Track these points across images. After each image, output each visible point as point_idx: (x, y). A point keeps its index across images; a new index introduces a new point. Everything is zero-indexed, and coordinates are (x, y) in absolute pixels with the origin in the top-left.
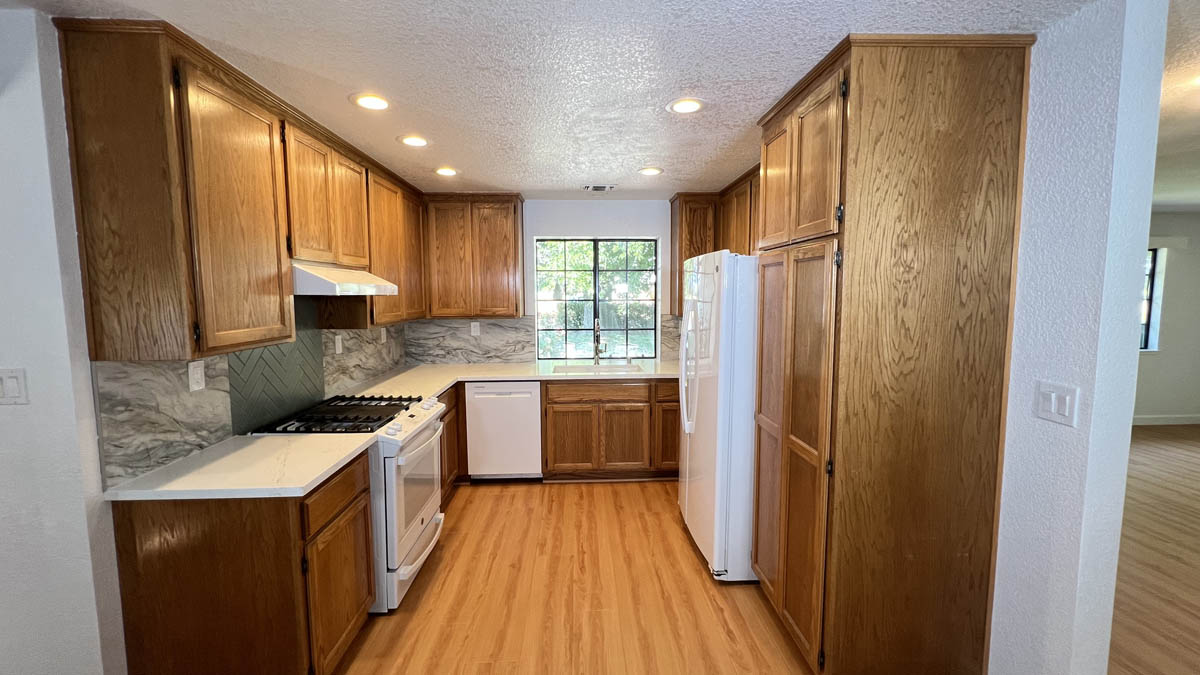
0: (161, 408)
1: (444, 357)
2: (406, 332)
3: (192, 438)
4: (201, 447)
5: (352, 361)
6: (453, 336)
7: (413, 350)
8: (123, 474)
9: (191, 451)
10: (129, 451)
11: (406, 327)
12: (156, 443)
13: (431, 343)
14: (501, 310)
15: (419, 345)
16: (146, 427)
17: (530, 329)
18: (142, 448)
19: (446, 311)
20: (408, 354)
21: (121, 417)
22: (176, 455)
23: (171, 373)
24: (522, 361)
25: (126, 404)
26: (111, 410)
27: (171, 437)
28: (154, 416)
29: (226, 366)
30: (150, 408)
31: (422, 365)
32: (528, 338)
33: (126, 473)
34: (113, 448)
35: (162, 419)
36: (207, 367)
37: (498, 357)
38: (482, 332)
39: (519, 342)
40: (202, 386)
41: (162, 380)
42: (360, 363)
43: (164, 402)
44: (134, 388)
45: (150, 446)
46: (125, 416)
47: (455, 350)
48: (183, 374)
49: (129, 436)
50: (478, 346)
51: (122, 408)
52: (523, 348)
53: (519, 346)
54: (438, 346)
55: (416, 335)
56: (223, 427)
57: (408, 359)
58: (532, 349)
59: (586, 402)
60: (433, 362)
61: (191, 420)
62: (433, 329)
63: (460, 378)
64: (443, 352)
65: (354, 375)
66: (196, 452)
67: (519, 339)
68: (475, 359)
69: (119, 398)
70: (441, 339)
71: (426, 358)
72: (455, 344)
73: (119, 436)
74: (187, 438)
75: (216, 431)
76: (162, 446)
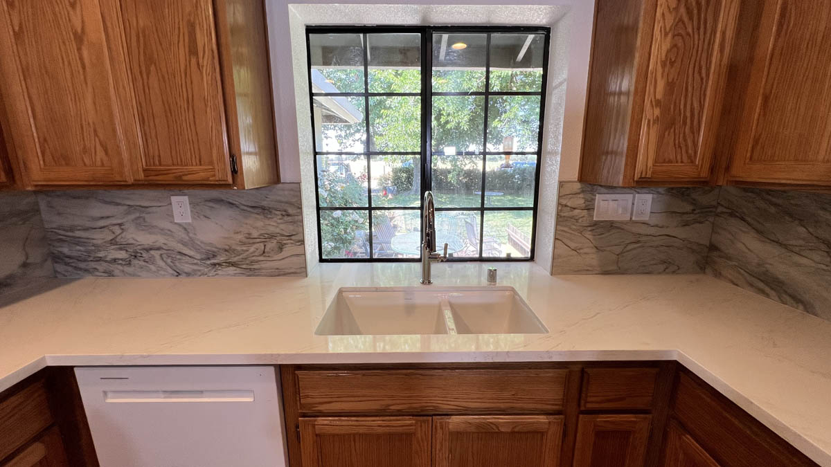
1: (129, 264)
2: (45, 215)
6: (141, 224)
7: (66, 250)
11: (43, 206)
13: (99, 237)
15: (77, 241)
17: (291, 211)
20: (57, 258)
24: (280, 273)
31: (89, 279)
32: (287, 229)
37: (233, 264)
38: (196, 214)
39: (272, 236)
47: (148, 250)
50: (191, 243)
52: (281, 248)
53: (272, 245)
54: (113, 242)
55: (67, 223)
57: (60, 268)
58: (297, 250)
60: (110, 274)
62: (97, 209)
63: (64, 359)
64: (122, 255)
67: (272, 229)
68: (187, 268)
70: (117, 230)
71: (93, 265)
72: (145, 239)
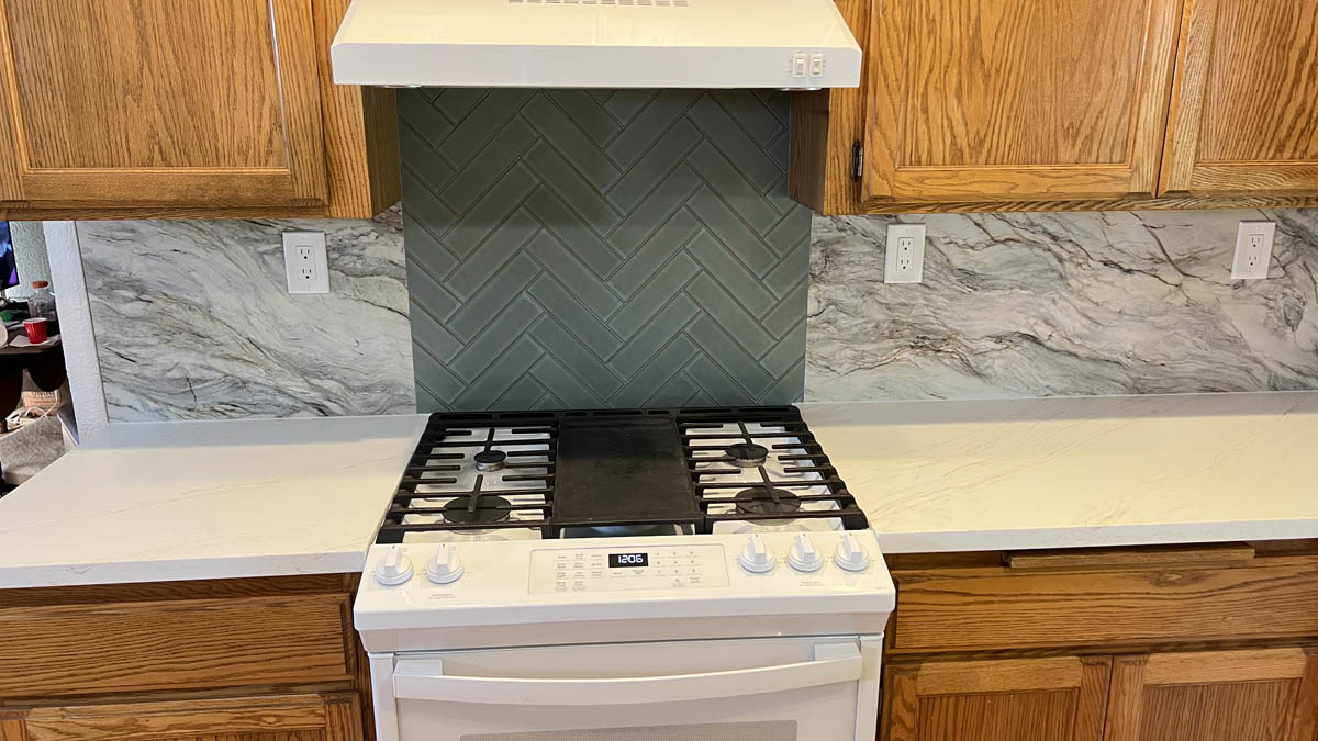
0: (216, 310)
3: (297, 386)
4: (322, 410)
8: (137, 405)
9: (294, 410)
10: (148, 372)
12: (206, 374)
16: (182, 338)
18: (176, 374)
21: (127, 308)
22: (255, 409)
23: (240, 248)
25: (140, 290)
27: (242, 371)
28: (200, 323)
29: (400, 258)
30: (191, 307)
33: (144, 405)
34: (115, 359)
35: (222, 335)
36: (335, 251)
40: (320, 285)
41: (219, 257)
43: (225, 301)
44: (151, 262)
45: (193, 375)
46: (137, 308)
48: (272, 253)
49: (146, 345)
51: (131, 294)
56: (387, 387)
61: (295, 352)
66: (309, 416)
69: (121, 274)
73: (127, 340)
74: (282, 383)
75: (366, 389)
76: (220, 382)
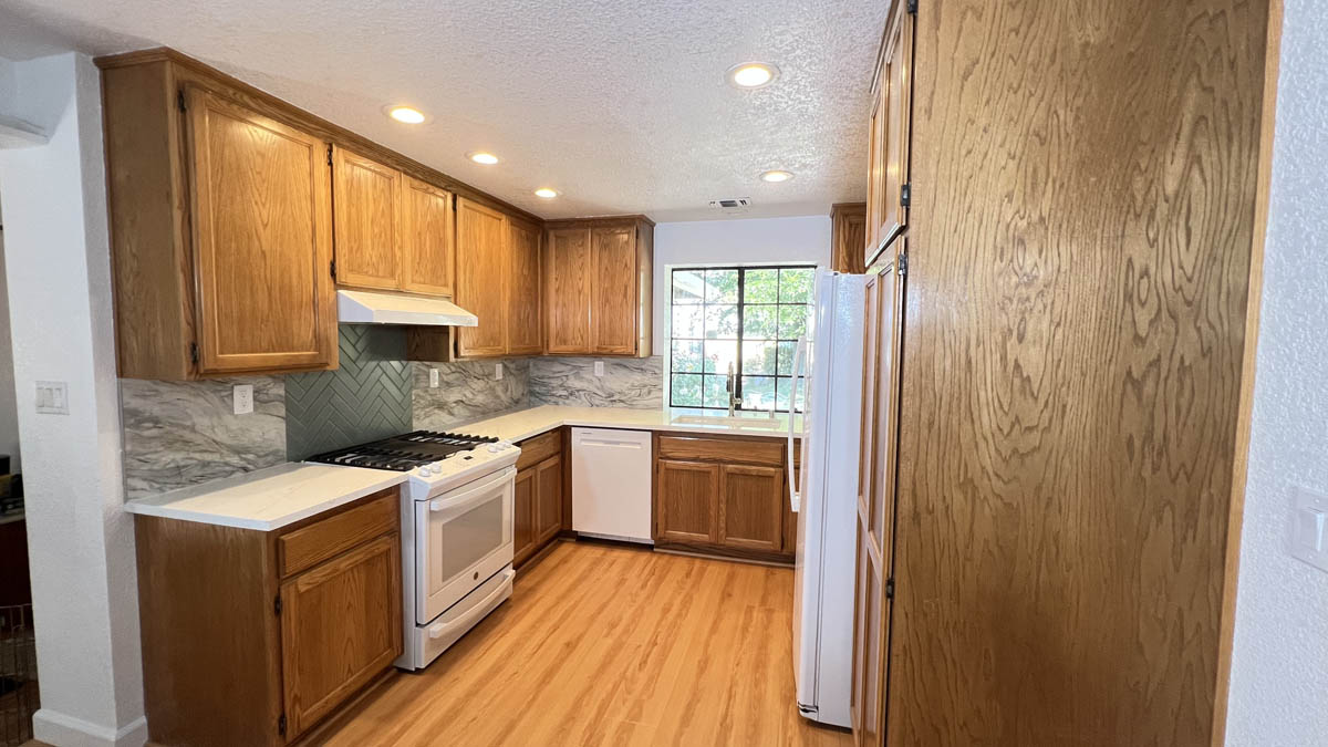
0: (198, 428)
1: (568, 398)
2: (531, 369)
3: (235, 460)
4: (246, 470)
5: (452, 396)
6: (577, 376)
7: (537, 389)
8: (148, 488)
9: (233, 472)
10: (156, 467)
11: (531, 365)
12: (189, 462)
13: (555, 383)
14: (619, 349)
15: (544, 384)
16: (178, 445)
17: (657, 371)
18: (172, 465)
19: (562, 348)
20: (532, 393)
21: (147, 433)
22: (214, 475)
23: (212, 395)
24: (648, 408)
25: (156, 422)
26: (138, 425)
27: (208, 457)
28: (188, 435)
29: (282, 392)
30: (185, 427)
31: (546, 405)
32: (654, 382)
33: (151, 486)
34: (136, 463)
35: (198, 439)
36: (256, 392)
37: (622, 401)
38: (606, 372)
39: (645, 386)
40: (250, 408)
41: (201, 400)
42: (464, 399)
43: (202, 422)
44: (165, 406)
45: (182, 463)
46: (155, 432)
47: (578, 391)
48: (227, 396)
49: (156, 452)
50: (602, 388)
51: (151, 425)
52: (649, 392)
53: (645, 390)
54: (561, 386)
55: (540, 374)
56: (275, 453)
57: (533, 399)
58: (658, 394)
59: (704, 460)
60: (557, 403)
61: (234, 442)
62: (557, 367)
63: (567, 422)
64: (565, 393)
65: (456, 411)
66: (239, 474)
67: (646, 382)
68: (597, 402)
69: (147, 414)
70: (564, 378)
71: (549, 398)
72: (577, 384)
73: (144, 451)
74: (228, 459)
75: (267, 455)
76: (196, 465)
